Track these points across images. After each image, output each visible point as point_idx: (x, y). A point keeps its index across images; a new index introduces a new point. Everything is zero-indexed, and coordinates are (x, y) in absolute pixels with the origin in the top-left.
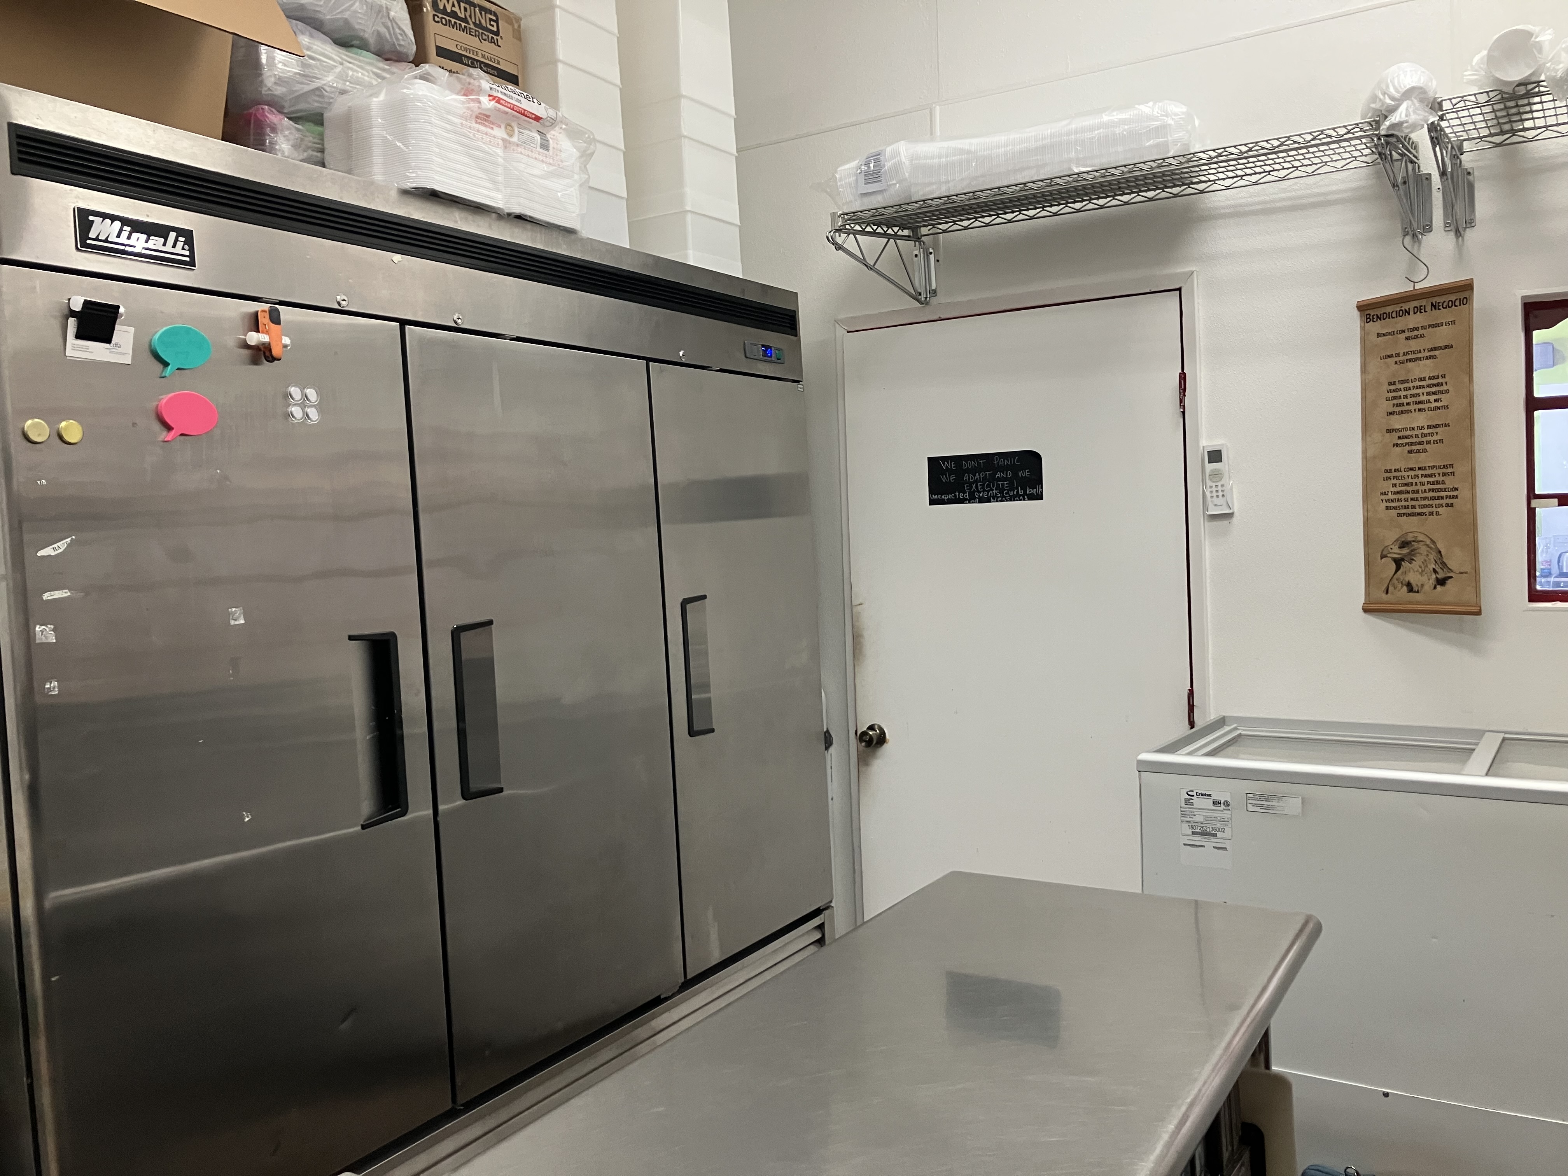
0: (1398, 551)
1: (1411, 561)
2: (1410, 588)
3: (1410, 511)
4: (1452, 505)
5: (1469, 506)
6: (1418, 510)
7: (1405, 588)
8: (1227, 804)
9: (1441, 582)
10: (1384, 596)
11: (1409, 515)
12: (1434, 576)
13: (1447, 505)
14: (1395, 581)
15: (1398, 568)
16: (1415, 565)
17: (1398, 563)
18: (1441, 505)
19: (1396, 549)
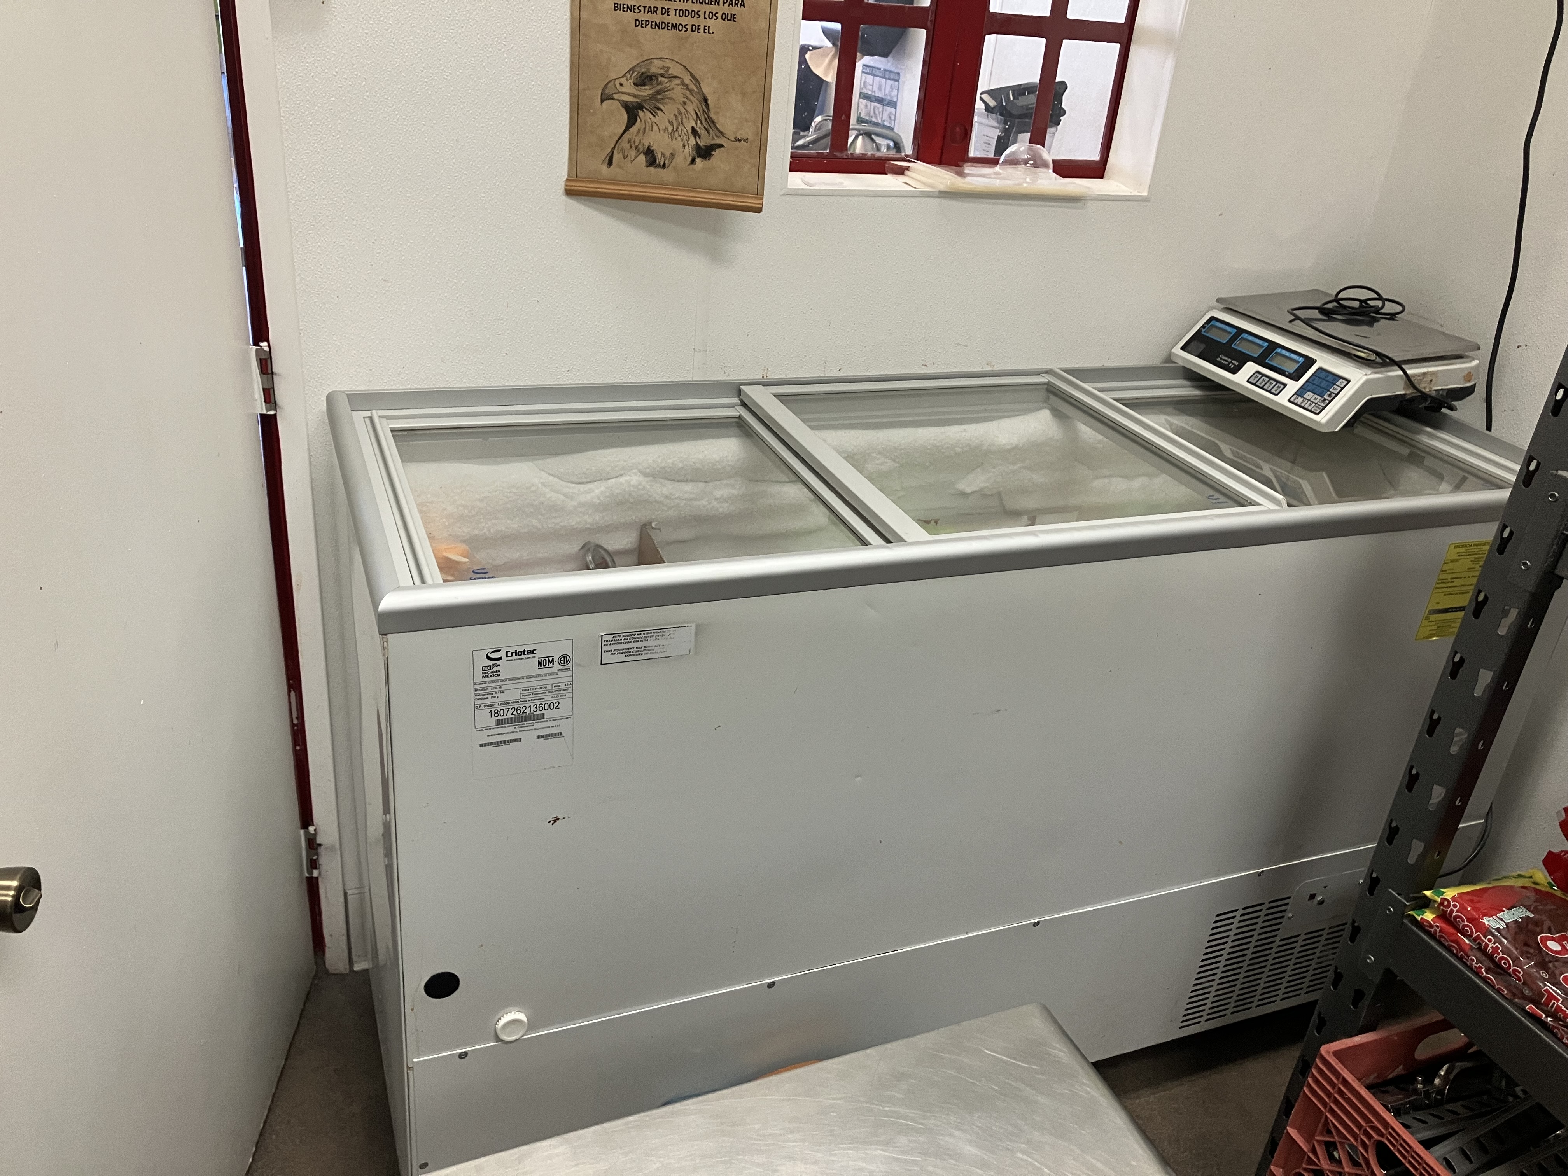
0: (633, 90)
1: (655, 110)
2: (651, 158)
3: (658, 18)
4: (733, 18)
5: (764, 25)
6: (673, 19)
7: (642, 157)
8: (565, 660)
9: (705, 152)
10: (604, 168)
11: (658, 26)
12: (692, 141)
13: (725, 17)
14: (624, 144)
15: (632, 121)
16: (662, 119)
17: (632, 112)
18: (713, 15)
19: (629, 87)
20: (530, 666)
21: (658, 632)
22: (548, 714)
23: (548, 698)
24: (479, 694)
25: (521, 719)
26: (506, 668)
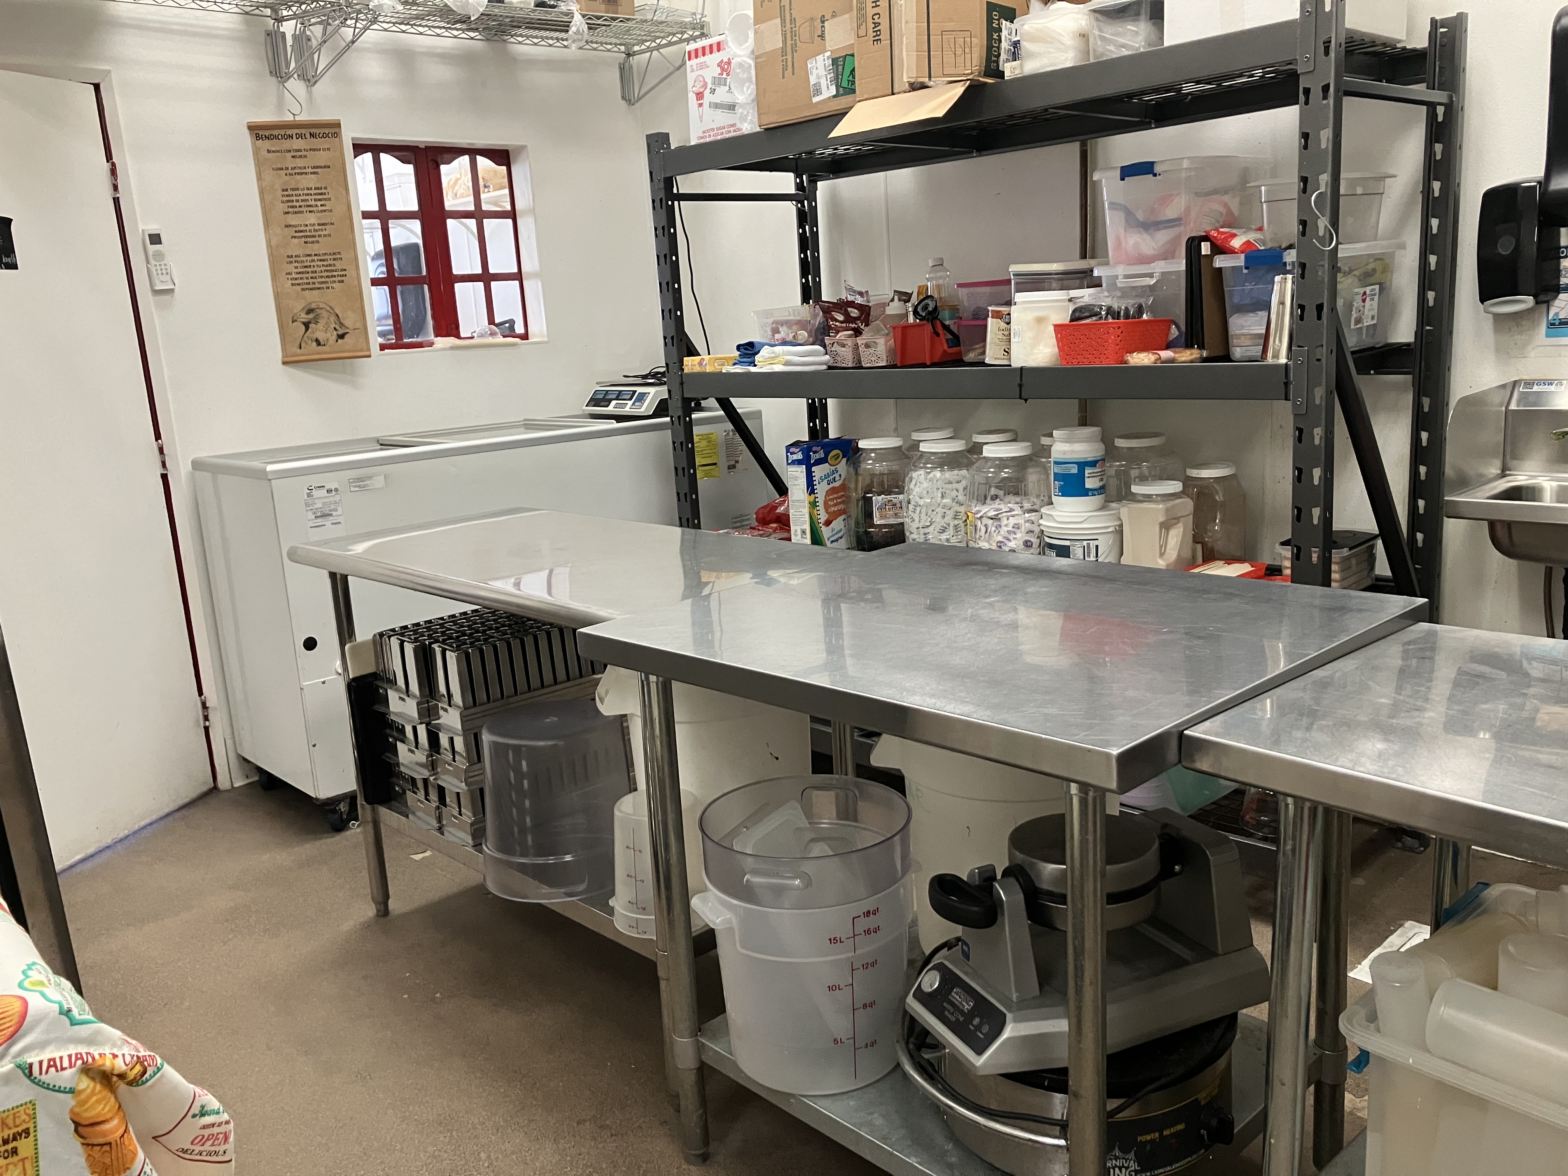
0: (306, 316)
1: (316, 323)
2: (318, 343)
3: (311, 286)
4: (343, 281)
5: (356, 282)
6: (317, 286)
7: (314, 344)
8: (336, 490)
9: (341, 337)
10: (299, 351)
11: (311, 289)
12: (335, 333)
13: (339, 282)
14: (305, 338)
15: (307, 328)
16: (320, 326)
17: (307, 325)
18: (335, 282)
19: (303, 315)
20: (323, 492)
21: (370, 478)
22: (334, 513)
23: (333, 507)
24: (307, 505)
25: (324, 516)
26: (315, 493)
